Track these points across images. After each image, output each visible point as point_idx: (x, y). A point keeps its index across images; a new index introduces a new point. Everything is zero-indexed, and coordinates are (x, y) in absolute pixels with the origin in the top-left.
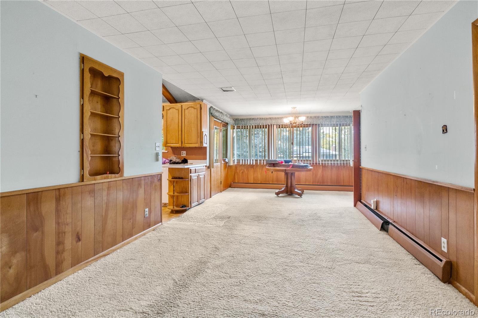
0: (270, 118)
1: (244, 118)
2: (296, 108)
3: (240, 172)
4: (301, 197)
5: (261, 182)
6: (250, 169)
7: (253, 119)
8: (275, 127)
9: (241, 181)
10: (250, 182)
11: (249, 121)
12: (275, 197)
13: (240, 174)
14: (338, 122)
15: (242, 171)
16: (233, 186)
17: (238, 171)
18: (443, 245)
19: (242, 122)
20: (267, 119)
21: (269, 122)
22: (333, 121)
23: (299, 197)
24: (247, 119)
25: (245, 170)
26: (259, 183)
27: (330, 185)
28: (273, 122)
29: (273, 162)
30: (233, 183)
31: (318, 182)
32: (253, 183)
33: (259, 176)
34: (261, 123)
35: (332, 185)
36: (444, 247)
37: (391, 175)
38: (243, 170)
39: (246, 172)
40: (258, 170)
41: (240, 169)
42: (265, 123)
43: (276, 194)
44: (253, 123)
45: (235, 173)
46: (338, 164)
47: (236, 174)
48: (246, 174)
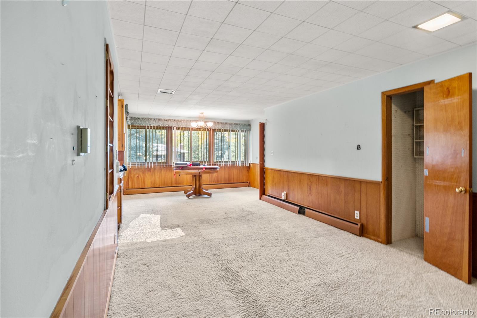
0: (170, 120)
1: (142, 117)
2: (204, 114)
3: (134, 176)
4: (211, 197)
5: (159, 186)
6: (147, 172)
7: (151, 119)
8: (175, 128)
9: (136, 186)
10: (146, 186)
11: (147, 121)
12: (187, 199)
13: (135, 179)
14: (231, 128)
15: (137, 175)
16: (127, 193)
17: (132, 176)
18: (356, 215)
19: (138, 121)
20: (167, 120)
21: (169, 124)
22: (227, 128)
23: (209, 196)
24: (145, 119)
25: (141, 174)
26: (157, 187)
27: (224, 183)
28: (174, 124)
29: (183, 165)
30: (127, 189)
31: (214, 182)
32: (150, 187)
33: (157, 179)
34: (161, 124)
35: (225, 183)
36: (357, 216)
37: (304, 174)
38: (139, 174)
39: (142, 176)
40: (156, 173)
41: (135, 173)
42: (165, 124)
43: (187, 197)
44: (152, 124)
45: (128, 178)
46: (230, 164)
47: (129, 180)
48: (142, 178)
